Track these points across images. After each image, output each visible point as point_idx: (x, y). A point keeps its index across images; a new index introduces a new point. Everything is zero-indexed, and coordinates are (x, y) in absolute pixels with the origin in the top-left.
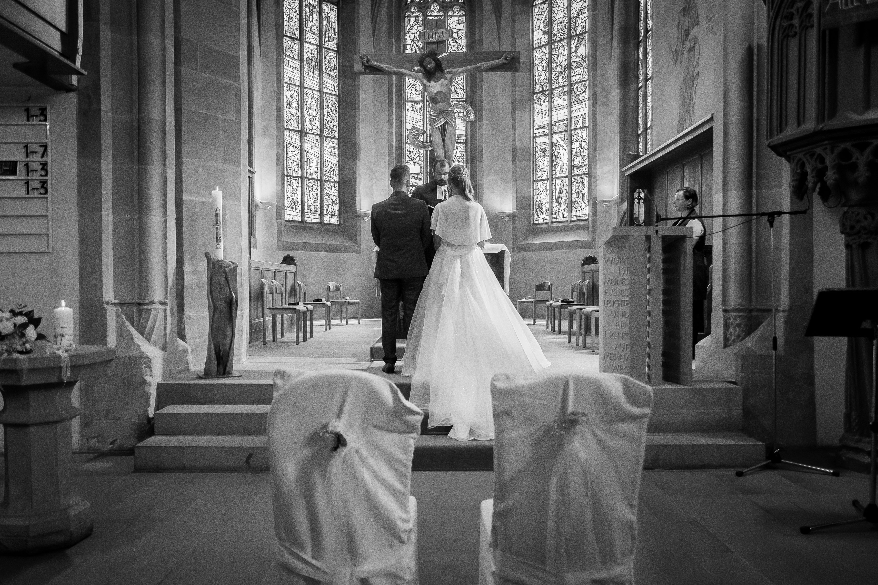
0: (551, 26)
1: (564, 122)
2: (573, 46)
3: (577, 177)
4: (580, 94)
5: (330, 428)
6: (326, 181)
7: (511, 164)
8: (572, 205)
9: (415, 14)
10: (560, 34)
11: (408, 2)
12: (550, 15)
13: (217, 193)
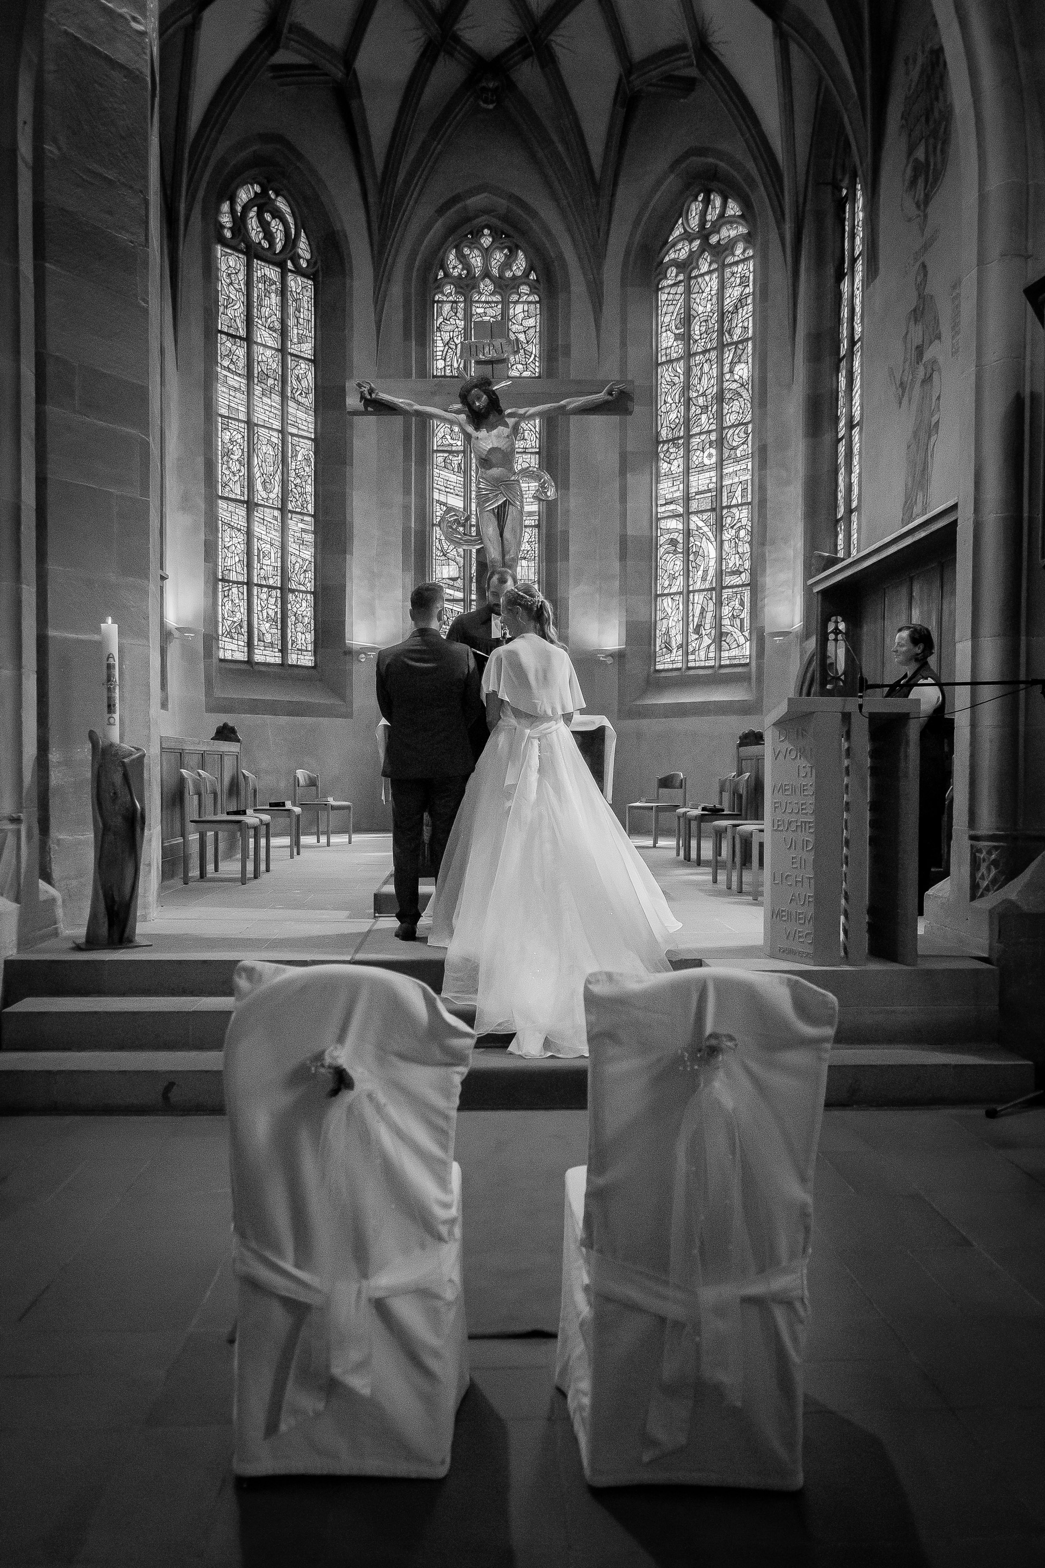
0: (689, 326)
1: (710, 494)
2: (727, 362)
3: (731, 590)
4: (738, 446)
5: (328, 1060)
6: (293, 591)
7: (617, 565)
8: (723, 639)
9: (451, 298)
10: (704, 340)
11: (439, 277)
12: (688, 308)
13: (110, 627)
